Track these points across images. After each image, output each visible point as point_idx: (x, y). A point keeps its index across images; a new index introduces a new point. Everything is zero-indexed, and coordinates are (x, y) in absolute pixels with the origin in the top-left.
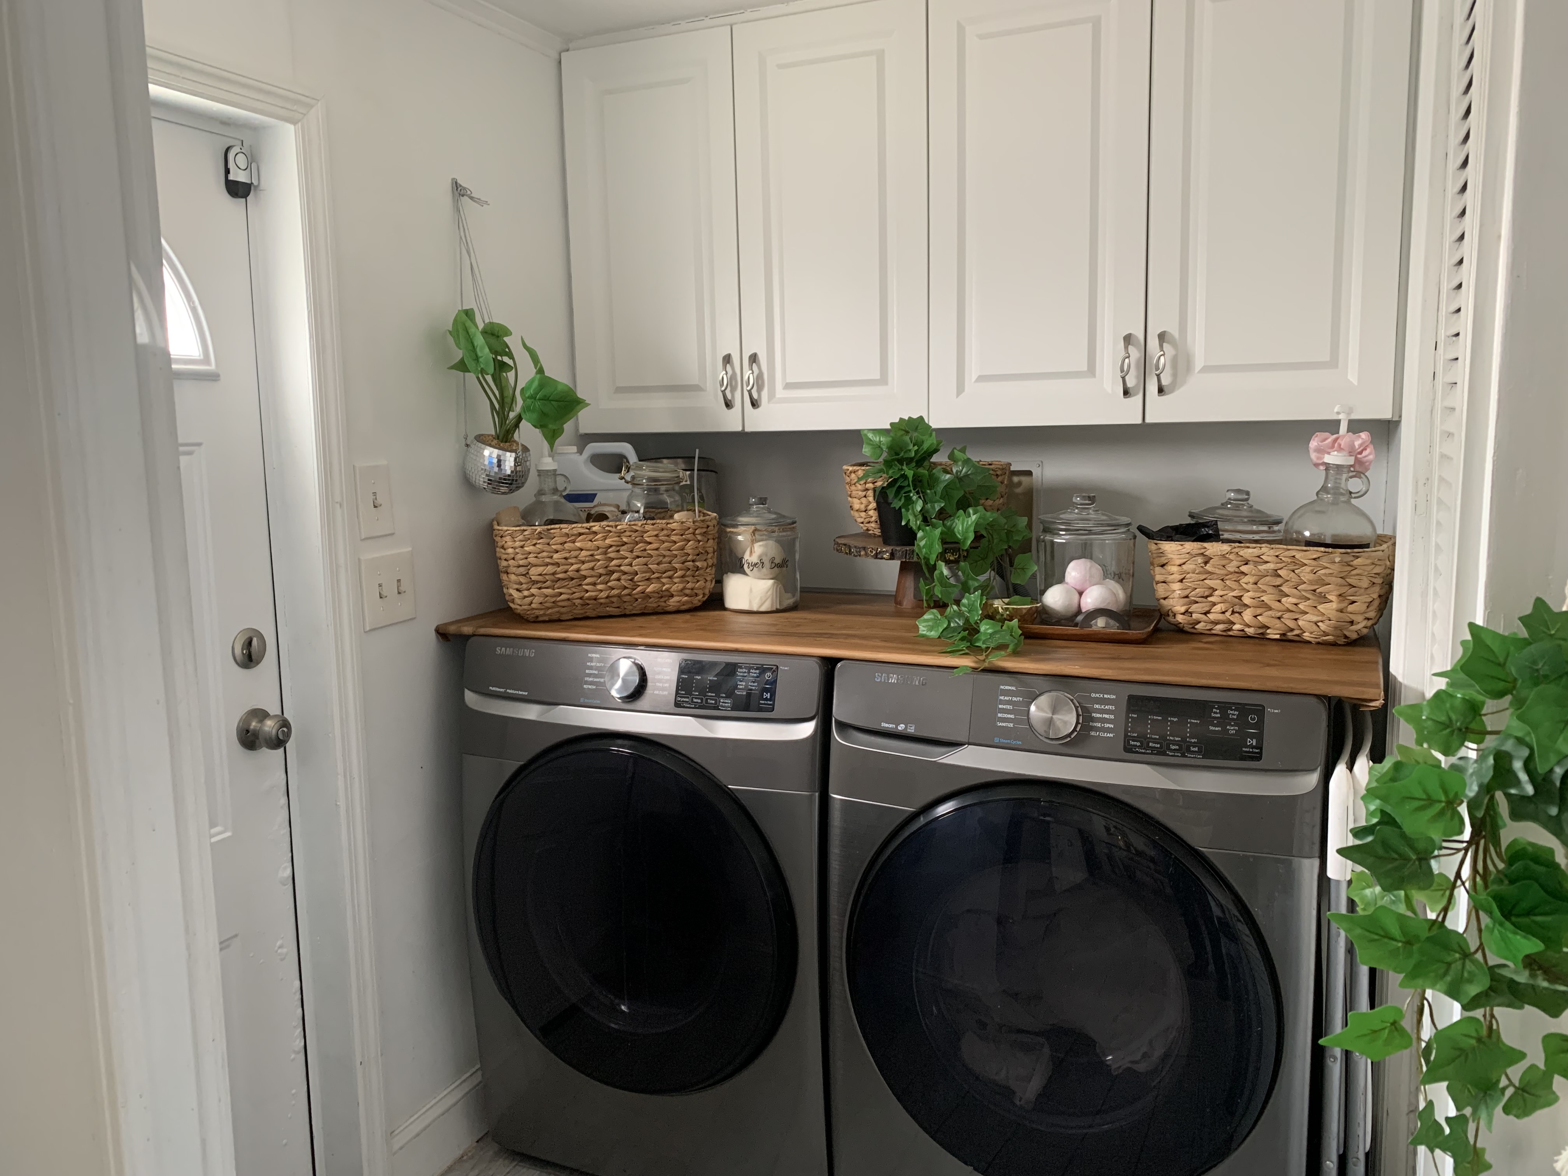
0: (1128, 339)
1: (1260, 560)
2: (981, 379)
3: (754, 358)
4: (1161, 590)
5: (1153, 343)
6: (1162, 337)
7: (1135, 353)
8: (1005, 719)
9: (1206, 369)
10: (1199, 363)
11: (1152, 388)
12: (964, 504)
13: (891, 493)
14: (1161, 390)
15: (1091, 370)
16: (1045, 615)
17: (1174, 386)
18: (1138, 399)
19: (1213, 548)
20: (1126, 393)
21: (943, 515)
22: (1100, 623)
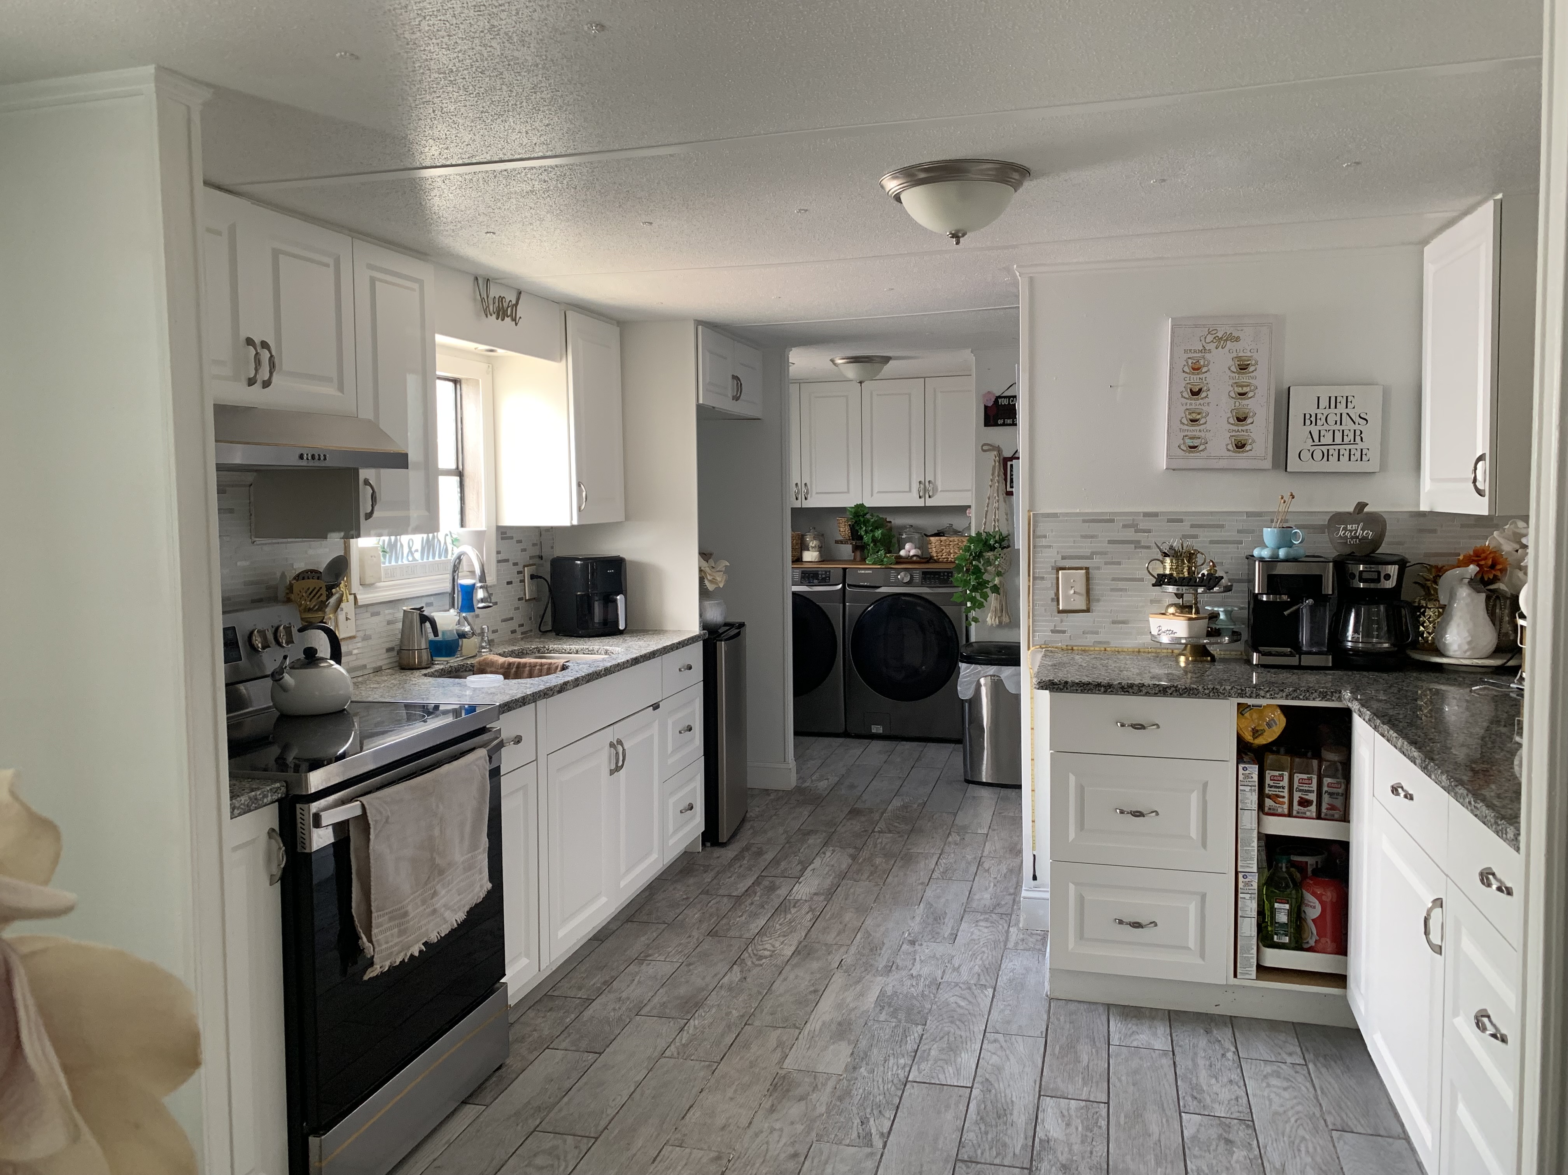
0: (920, 482)
1: (954, 541)
2: (879, 492)
3: (806, 484)
4: (930, 551)
5: (927, 484)
6: (929, 482)
7: (922, 486)
8: (892, 580)
9: (941, 491)
10: (940, 489)
11: (927, 496)
12: (877, 528)
13: (856, 525)
14: (930, 497)
15: (910, 491)
16: (900, 557)
17: (933, 495)
18: (923, 499)
19: (943, 538)
20: (920, 497)
21: (871, 531)
22: (915, 558)
